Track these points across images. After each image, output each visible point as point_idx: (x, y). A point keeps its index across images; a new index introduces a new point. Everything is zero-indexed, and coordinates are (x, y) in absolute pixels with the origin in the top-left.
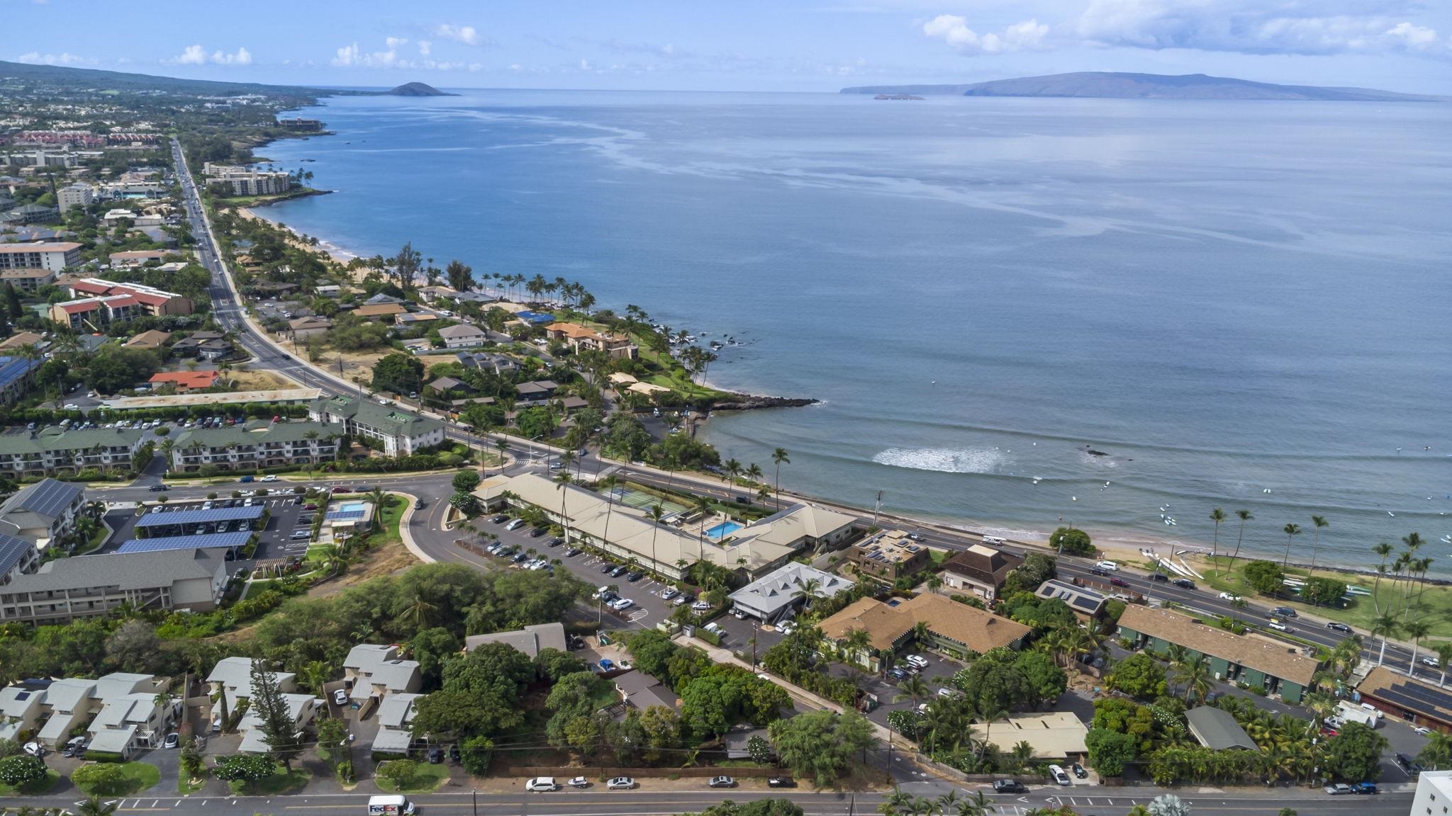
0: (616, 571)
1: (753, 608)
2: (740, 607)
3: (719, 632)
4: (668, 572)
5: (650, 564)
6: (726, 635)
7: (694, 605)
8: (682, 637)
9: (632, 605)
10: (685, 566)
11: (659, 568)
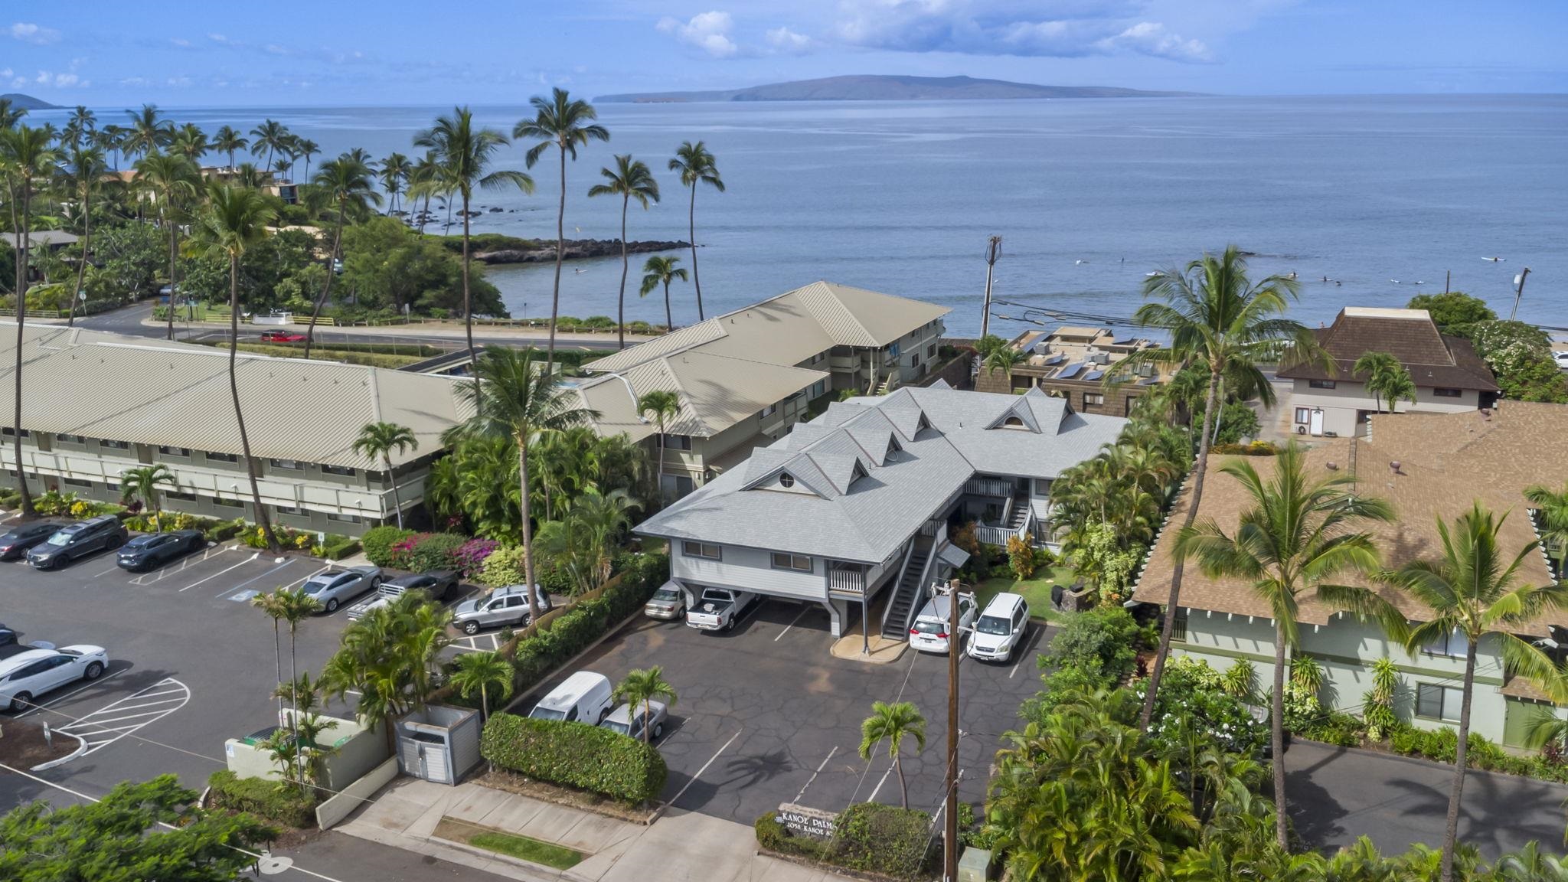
0: (60, 540)
1: (781, 560)
2: (705, 572)
3: (622, 716)
4: (321, 496)
5: (232, 484)
6: (665, 727)
7: (465, 612)
8: (401, 794)
9: (95, 673)
10: (399, 457)
11: (277, 491)
